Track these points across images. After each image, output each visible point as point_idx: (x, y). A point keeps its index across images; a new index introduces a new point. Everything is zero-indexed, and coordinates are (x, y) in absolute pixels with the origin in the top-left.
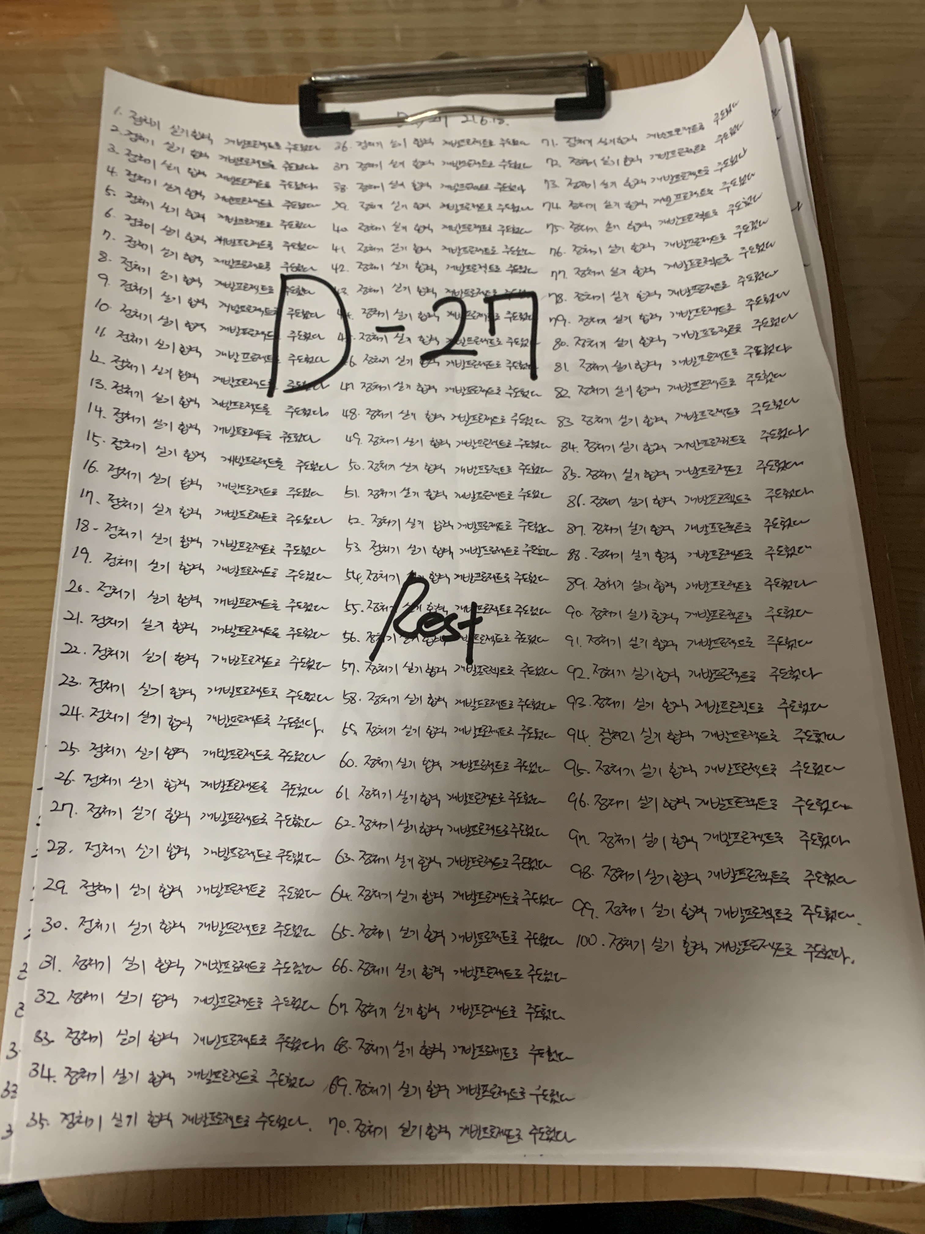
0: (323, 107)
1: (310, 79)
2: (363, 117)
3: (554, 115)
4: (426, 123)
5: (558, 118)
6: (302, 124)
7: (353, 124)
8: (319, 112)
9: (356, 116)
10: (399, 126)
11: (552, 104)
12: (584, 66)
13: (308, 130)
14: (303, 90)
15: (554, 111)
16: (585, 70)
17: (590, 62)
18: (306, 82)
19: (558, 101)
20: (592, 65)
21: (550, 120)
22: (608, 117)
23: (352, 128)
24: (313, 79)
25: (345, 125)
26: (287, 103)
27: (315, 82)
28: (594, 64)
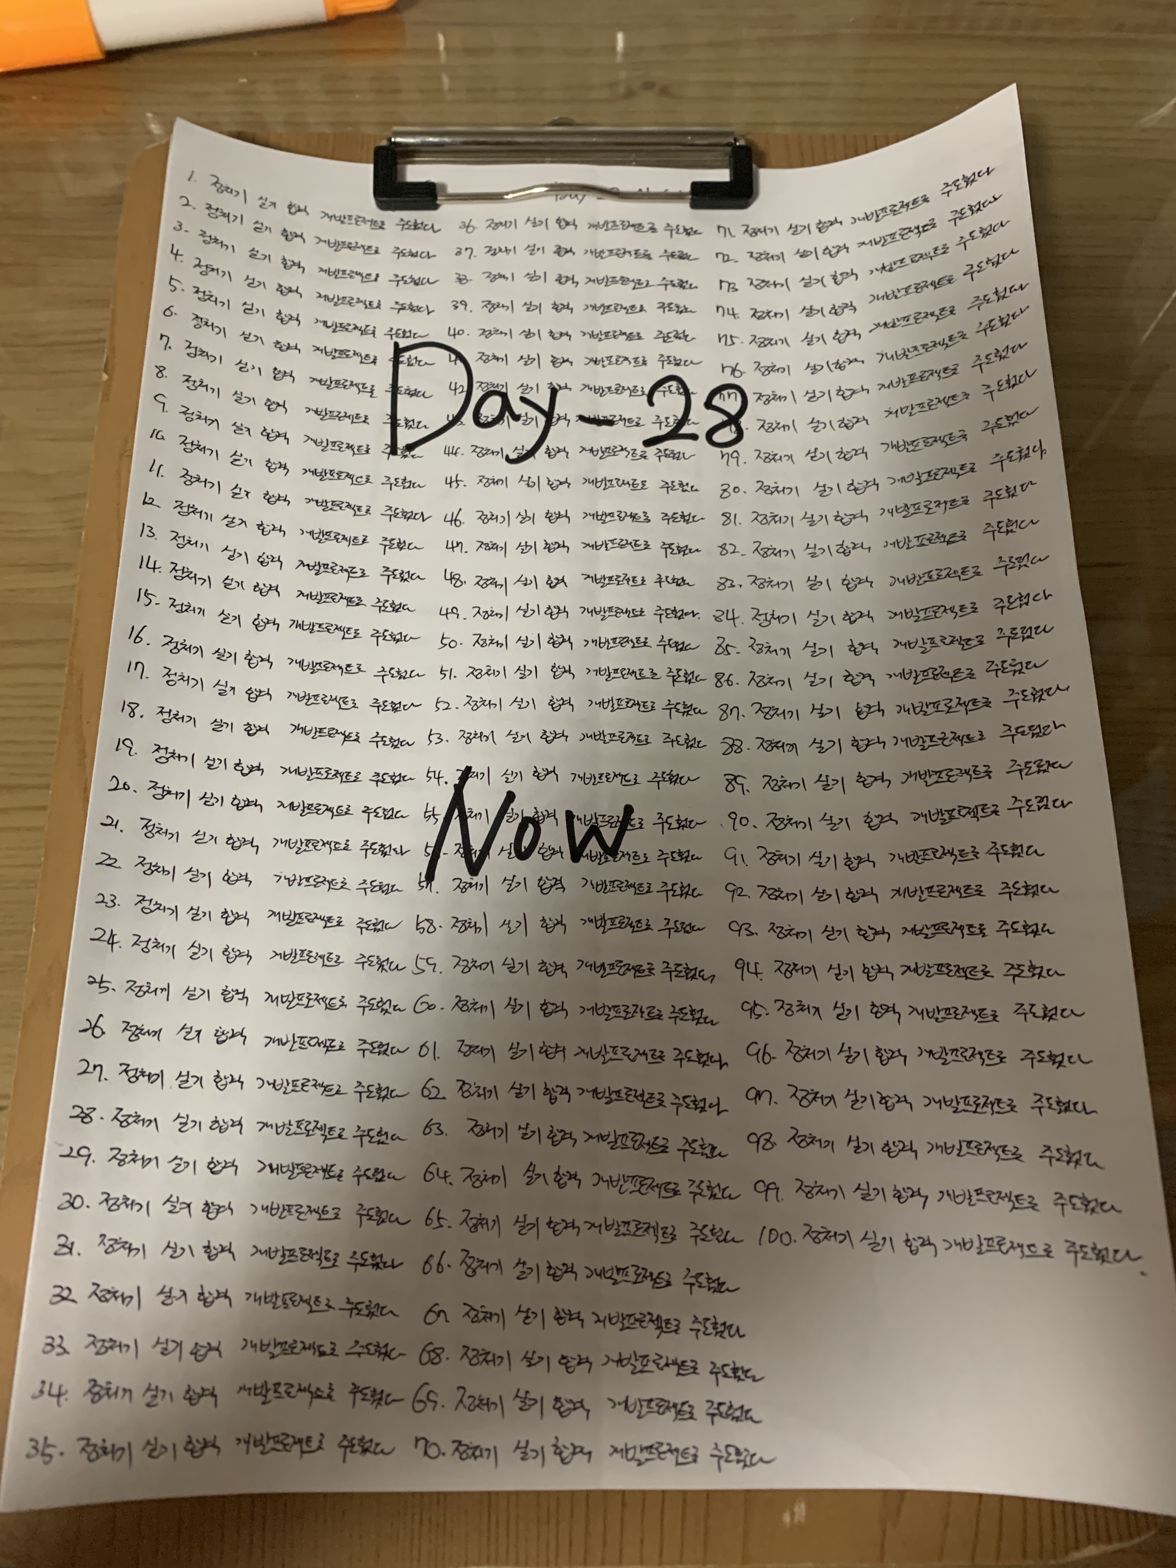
0: (404, 174)
1: (390, 140)
2: (451, 190)
3: (689, 201)
5: (694, 205)
6: (377, 193)
7: (439, 198)
8: (399, 179)
9: (444, 187)
11: (687, 189)
12: (728, 145)
13: (381, 202)
14: (378, 151)
15: (690, 196)
16: (729, 149)
17: (736, 140)
18: (384, 143)
19: (695, 186)
20: (738, 144)
21: (684, 207)
23: (438, 202)
24: (393, 140)
25: (430, 198)
26: (360, 161)
27: (395, 143)
28: (741, 143)
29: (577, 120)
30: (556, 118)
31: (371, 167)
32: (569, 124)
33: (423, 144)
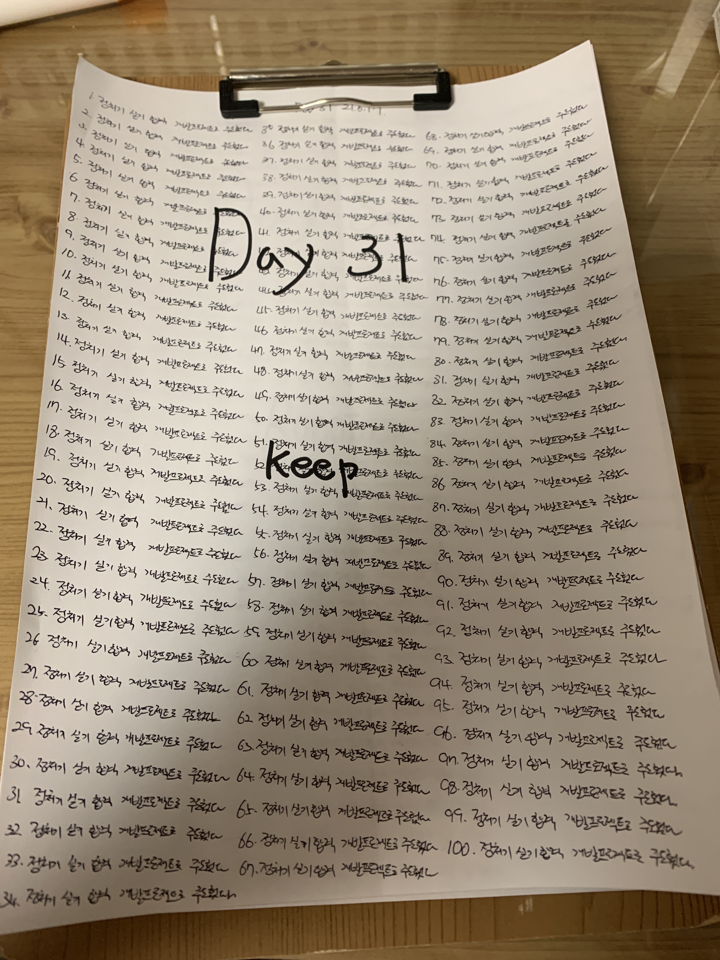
0: (237, 97)
1: (228, 77)
2: (267, 104)
3: (412, 106)
4: (317, 110)
5: (416, 108)
6: (222, 108)
7: (260, 109)
8: (235, 100)
9: (262, 104)
10: (296, 112)
11: (412, 98)
12: (435, 73)
13: (225, 113)
14: (222, 84)
15: (413, 103)
16: (436, 75)
17: (439, 70)
18: (225, 79)
19: (416, 97)
20: (440, 72)
21: (410, 110)
22: (453, 108)
23: (260, 112)
24: (230, 77)
25: (255, 110)
26: (211, 90)
27: (233, 80)
28: (442, 71)
29: (343, 62)
30: (329, 61)
31: (217, 94)
32: (338, 64)
33: (249, 79)
